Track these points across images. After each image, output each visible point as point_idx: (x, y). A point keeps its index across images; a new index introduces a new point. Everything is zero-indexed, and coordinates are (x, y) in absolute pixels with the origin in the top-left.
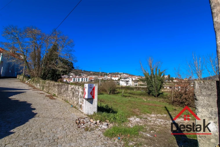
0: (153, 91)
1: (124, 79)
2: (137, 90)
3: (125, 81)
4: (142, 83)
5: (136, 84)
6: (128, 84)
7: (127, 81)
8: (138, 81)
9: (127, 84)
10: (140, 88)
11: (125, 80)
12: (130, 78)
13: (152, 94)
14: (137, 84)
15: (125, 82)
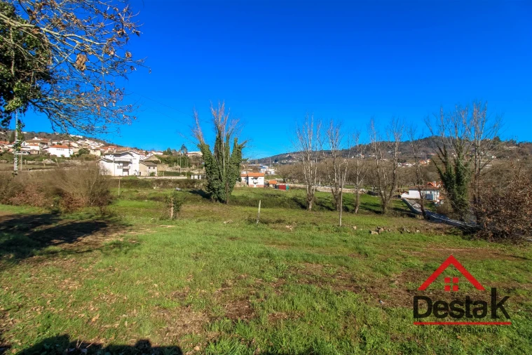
0: (220, 191)
1: (115, 155)
2: (162, 187)
3: (119, 162)
4: (167, 168)
5: (152, 170)
6: (127, 170)
7: (126, 163)
8: (156, 163)
9: (124, 170)
10: (170, 181)
11: (117, 159)
12: (134, 155)
13: (216, 197)
14: (155, 170)
15: (118, 164)
